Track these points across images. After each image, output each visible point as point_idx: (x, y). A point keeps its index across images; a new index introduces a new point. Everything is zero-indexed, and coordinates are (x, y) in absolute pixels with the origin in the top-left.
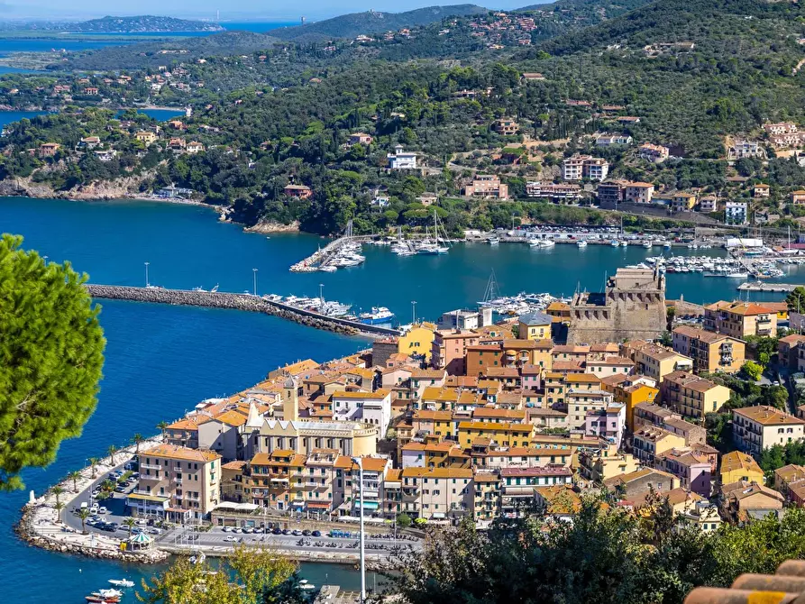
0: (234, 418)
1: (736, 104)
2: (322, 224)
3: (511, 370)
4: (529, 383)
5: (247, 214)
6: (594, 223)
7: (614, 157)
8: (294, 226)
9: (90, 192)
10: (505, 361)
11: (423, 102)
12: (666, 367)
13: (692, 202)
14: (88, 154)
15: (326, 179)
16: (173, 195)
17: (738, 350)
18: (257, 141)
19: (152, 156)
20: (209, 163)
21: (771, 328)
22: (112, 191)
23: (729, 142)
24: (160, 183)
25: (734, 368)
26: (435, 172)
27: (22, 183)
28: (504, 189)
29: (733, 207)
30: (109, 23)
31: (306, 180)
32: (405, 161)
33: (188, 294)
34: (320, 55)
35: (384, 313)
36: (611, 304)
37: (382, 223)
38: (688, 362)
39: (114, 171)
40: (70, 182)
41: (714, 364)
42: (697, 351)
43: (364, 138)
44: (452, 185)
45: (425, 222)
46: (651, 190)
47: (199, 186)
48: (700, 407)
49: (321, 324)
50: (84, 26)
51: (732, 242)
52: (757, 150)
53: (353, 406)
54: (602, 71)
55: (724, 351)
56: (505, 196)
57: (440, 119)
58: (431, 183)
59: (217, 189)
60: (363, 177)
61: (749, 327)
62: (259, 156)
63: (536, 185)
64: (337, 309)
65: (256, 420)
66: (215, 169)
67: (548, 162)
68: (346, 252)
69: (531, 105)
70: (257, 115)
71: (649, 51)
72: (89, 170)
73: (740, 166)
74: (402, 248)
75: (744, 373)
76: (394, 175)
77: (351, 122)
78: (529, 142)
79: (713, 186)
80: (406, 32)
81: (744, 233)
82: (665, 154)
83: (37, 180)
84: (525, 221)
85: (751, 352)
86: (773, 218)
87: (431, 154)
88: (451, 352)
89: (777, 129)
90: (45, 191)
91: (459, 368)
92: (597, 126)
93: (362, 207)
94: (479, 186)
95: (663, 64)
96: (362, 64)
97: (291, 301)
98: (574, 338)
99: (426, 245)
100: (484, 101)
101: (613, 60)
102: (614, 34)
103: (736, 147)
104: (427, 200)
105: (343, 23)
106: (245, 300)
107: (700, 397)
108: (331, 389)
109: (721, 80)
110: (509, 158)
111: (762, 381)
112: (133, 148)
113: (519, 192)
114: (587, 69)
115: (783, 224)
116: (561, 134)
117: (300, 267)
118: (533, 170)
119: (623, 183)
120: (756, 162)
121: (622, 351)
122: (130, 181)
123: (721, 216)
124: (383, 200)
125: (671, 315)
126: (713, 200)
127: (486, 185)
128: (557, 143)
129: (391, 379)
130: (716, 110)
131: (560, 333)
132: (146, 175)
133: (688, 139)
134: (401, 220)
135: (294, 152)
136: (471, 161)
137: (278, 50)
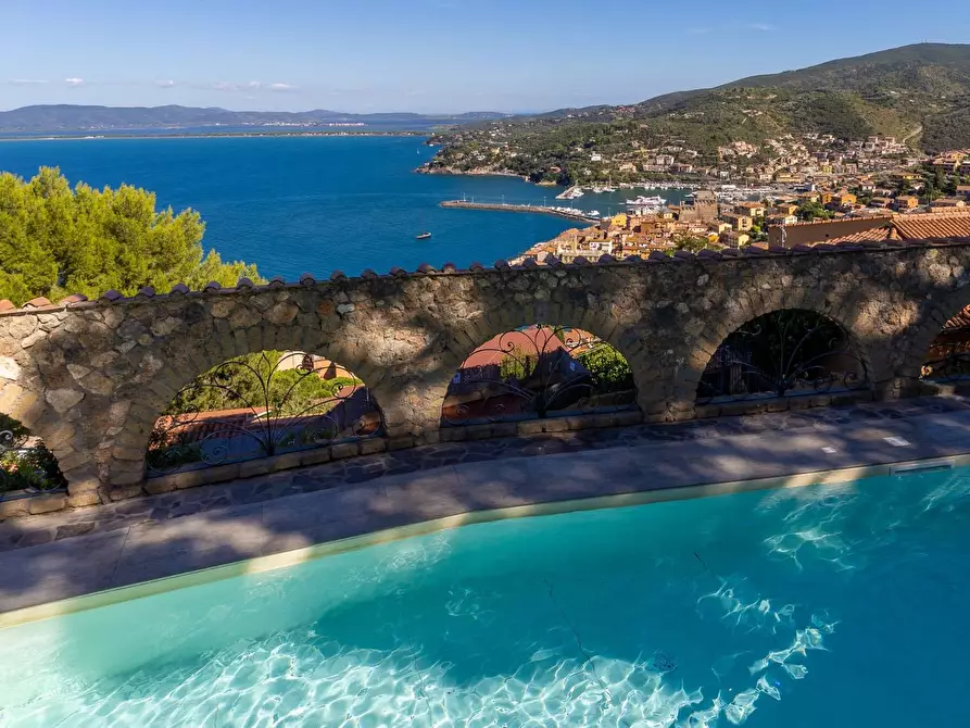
0: (551, 250)
1: (722, 135)
2: (565, 181)
3: (659, 230)
4: (667, 235)
5: (536, 178)
6: (670, 180)
7: (676, 155)
8: (554, 183)
9: (475, 171)
10: (656, 227)
11: (601, 135)
12: (722, 228)
13: (707, 171)
14: (474, 157)
15: (566, 165)
16: (506, 172)
17: (749, 221)
18: (537, 152)
19: (498, 158)
20: (520, 160)
21: (761, 213)
22: (483, 171)
23: (720, 149)
24: (501, 168)
25: (748, 229)
26: (607, 161)
27: (449, 168)
28: (634, 168)
29: (724, 174)
30: (471, 114)
31: (558, 165)
32: (596, 157)
33: (519, 207)
34: (554, 123)
35: (596, 213)
36: (696, 204)
37: (589, 181)
38: (730, 226)
39: (484, 164)
40: (467, 168)
41: (740, 227)
42: (733, 222)
43: (579, 150)
44: (614, 167)
45: (605, 180)
46: (691, 168)
47: (516, 169)
48: (737, 243)
49: (574, 218)
50: (462, 116)
51: (724, 187)
52: (731, 152)
53: (598, 245)
54: (669, 124)
55: (744, 222)
56: (635, 170)
57: (609, 142)
58: (606, 166)
59: (523, 170)
60: (580, 164)
61: (753, 212)
62: (538, 157)
63: (646, 167)
64: (577, 212)
65: (560, 251)
66: (522, 162)
67: (651, 157)
68: (576, 192)
69: (643, 136)
70: (536, 143)
71: (686, 116)
72: (476, 163)
73: (725, 158)
74: (597, 190)
75: (752, 230)
76: (593, 163)
77: (574, 144)
78: (643, 150)
79: (716, 166)
80: (586, 114)
81: (728, 183)
82: (696, 153)
83: (455, 167)
84: (643, 180)
85: (755, 222)
86: (738, 178)
87: (605, 154)
88: (634, 224)
89: (738, 144)
90: (458, 172)
91: (638, 229)
92: (669, 144)
93: (581, 175)
94: (625, 167)
95: (692, 120)
96: (570, 124)
97: (559, 209)
98: (681, 218)
99: (606, 189)
100: (625, 135)
101: (672, 119)
102: (670, 111)
103: (723, 151)
104: (605, 172)
105: (560, 112)
106: (540, 209)
107: (737, 239)
108: (588, 238)
109: (715, 126)
110: (636, 156)
111: (760, 233)
112: (491, 155)
113: (640, 169)
114: (664, 122)
115: (743, 179)
116: (655, 147)
117: (559, 197)
118: (645, 161)
119: (680, 165)
120: (731, 156)
121: (702, 223)
122: (490, 168)
123: (718, 177)
124: (589, 172)
125: (719, 209)
126: (715, 171)
127: (627, 167)
128: (654, 150)
129: (610, 234)
130: (714, 137)
131: (676, 217)
132: (496, 165)
133: (704, 148)
134: (596, 179)
135: (552, 155)
136: (621, 157)
137: (538, 121)
